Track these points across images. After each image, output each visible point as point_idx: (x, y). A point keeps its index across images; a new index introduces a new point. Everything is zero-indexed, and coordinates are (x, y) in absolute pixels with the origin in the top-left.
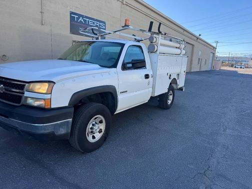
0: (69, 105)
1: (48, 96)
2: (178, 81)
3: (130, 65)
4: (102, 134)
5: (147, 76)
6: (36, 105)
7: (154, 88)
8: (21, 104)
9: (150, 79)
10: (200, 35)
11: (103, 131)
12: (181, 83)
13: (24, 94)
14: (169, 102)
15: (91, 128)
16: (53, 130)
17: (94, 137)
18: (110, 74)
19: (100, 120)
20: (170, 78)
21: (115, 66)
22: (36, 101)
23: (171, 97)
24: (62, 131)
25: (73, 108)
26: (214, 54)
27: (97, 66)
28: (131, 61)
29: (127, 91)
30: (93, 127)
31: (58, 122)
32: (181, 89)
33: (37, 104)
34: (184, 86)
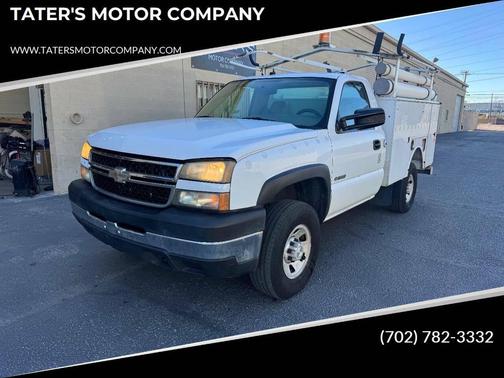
0: (258, 203)
1: (225, 188)
2: (423, 153)
3: (351, 122)
4: (305, 262)
5: (377, 145)
6: (199, 205)
7: (387, 169)
8: (168, 203)
9: (382, 150)
10: (436, 60)
11: (307, 256)
12: (428, 159)
13: (175, 184)
14: (408, 198)
15: (289, 251)
16: (234, 254)
17: (292, 269)
18: (318, 141)
19: (301, 234)
20: (412, 149)
21: (323, 125)
22: (200, 197)
23: (410, 187)
24: (248, 256)
25: (264, 211)
26: (463, 97)
27: (290, 127)
28: (353, 113)
29: (344, 176)
30: (292, 248)
31: (243, 238)
32: (427, 171)
33: (200, 203)
34: (432, 165)
